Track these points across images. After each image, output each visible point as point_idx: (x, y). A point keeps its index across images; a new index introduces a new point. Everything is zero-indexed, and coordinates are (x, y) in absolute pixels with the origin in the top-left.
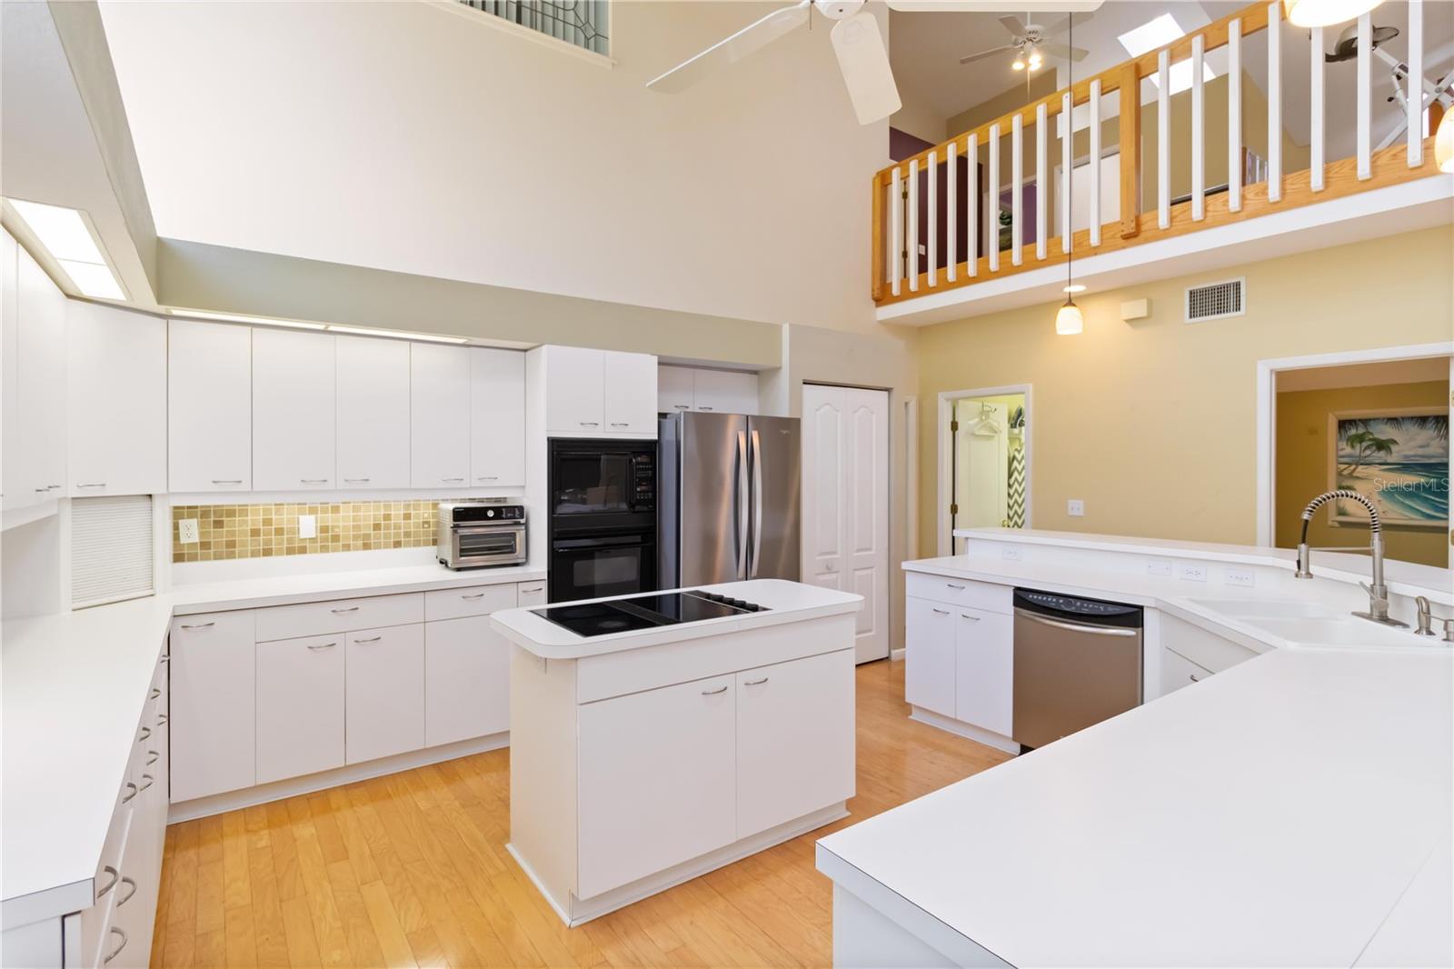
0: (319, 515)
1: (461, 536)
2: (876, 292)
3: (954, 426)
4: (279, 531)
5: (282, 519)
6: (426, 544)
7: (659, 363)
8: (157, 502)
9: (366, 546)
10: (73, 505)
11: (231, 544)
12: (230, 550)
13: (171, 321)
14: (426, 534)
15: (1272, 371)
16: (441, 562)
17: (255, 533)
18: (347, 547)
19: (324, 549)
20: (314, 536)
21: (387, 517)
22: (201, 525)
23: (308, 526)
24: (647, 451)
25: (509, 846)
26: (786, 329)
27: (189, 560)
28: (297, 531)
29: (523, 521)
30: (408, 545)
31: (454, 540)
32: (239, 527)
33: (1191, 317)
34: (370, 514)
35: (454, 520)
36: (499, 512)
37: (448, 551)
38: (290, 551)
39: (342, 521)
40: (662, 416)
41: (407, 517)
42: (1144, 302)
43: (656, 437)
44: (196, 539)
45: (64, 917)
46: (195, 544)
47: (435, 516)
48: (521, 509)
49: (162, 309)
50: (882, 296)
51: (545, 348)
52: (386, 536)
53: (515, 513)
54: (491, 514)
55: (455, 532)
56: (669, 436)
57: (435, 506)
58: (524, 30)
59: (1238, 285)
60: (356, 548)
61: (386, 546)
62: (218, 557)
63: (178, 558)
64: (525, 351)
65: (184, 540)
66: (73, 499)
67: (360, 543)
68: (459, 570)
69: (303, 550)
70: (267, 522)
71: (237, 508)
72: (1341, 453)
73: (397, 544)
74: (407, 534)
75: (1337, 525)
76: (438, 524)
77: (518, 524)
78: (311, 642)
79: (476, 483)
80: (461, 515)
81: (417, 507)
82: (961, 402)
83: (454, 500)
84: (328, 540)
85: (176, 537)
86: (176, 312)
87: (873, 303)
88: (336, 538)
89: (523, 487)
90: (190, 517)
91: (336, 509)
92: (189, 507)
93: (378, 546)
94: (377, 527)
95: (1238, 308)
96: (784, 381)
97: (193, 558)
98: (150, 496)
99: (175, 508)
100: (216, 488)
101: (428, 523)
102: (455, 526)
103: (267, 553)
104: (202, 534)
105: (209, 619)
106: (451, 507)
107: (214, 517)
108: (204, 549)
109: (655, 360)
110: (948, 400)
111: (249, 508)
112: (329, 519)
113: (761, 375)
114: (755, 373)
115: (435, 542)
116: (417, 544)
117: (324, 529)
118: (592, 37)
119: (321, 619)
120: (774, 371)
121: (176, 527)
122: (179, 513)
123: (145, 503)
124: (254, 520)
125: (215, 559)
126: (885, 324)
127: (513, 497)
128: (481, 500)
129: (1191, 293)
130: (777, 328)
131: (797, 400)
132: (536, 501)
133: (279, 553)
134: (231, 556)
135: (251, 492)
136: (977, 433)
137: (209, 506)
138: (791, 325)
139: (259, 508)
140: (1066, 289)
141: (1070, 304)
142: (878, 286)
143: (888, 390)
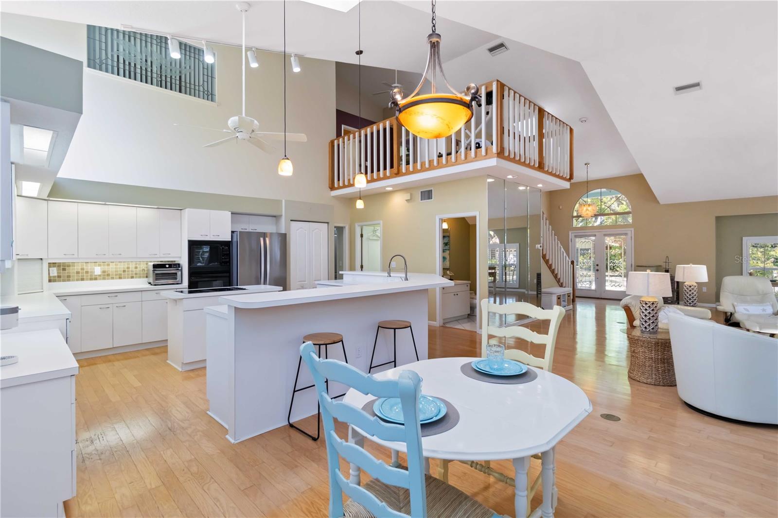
0: (102, 267)
1: (156, 274)
2: (330, 185)
3: (362, 236)
4: (87, 272)
5: (89, 268)
6: (143, 277)
7: (232, 213)
8: (44, 261)
9: (120, 278)
10: (18, 261)
11: (69, 277)
12: (68, 278)
13: (49, 202)
14: (143, 274)
15: (440, 219)
16: (149, 283)
17: (78, 273)
18: (113, 278)
19: (104, 279)
20: (100, 274)
21: (128, 268)
22: (58, 270)
23: (98, 271)
24: (227, 244)
25: (168, 361)
26: (284, 201)
27: (53, 282)
28: (93, 272)
29: (180, 269)
30: (136, 277)
31: (153, 276)
32: (72, 270)
33: (421, 200)
34: (122, 267)
35: (153, 268)
36: (170, 266)
37: (151, 280)
38: (91, 279)
39: (112, 268)
40: (233, 232)
41: (136, 268)
42: (409, 195)
43: (230, 240)
44: (56, 274)
46: (55, 276)
47: (146, 267)
48: (179, 264)
49: (47, 198)
50: (332, 188)
51: (187, 210)
52: (128, 274)
53: (178, 266)
54: (167, 266)
55: (154, 272)
56: (235, 240)
57: (147, 264)
58: (182, 95)
59: (432, 190)
60: (116, 279)
61: (128, 278)
62: (64, 281)
63: (50, 281)
64: (181, 210)
65: (51, 275)
66: (18, 259)
67: (118, 276)
68: (155, 285)
69: (96, 279)
70: (82, 269)
71: (71, 264)
73: (132, 277)
74: (136, 274)
76: (148, 270)
77: (178, 270)
78: (101, 306)
79: (162, 256)
80: (155, 266)
81: (139, 264)
82: (364, 227)
83: (154, 261)
84: (106, 275)
85: (49, 274)
86: (51, 199)
87: (330, 190)
88: (108, 275)
89: (181, 257)
90: (54, 267)
91: (108, 265)
92: (53, 263)
93: (125, 278)
94: (124, 271)
95: (432, 199)
96: (283, 219)
97: (55, 281)
98: (42, 259)
99: (49, 263)
100: (64, 256)
101: (144, 270)
102: (154, 270)
103: (82, 279)
104: (58, 273)
105: (65, 298)
106: (152, 264)
107: (62, 267)
108: (59, 278)
109: (230, 213)
110: (359, 226)
111: (76, 264)
112: (106, 268)
113: (277, 217)
114: (275, 216)
115: (147, 277)
116: (140, 277)
117: (104, 272)
118: (210, 95)
119: (105, 299)
120: (281, 216)
121: (49, 271)
122: (51, 265)
123: (40, 261)
124: (78, 268)
125: (63, 281)
126: (334, 197)
127: (178, 261)
128: (165, 261)
129: (421, 192)
130: (282, 201)
131: (288, 227)
132: (184, 262)
133: (87, 280)
134: (69, 280)
135: (78, 258)
136: (371, 238)
137: (60, 263)
138: (285, 200)
139: (80, 264)
140: (387, 189)
141: (360, 199)
142: (330, 183)
143: (328, 223)
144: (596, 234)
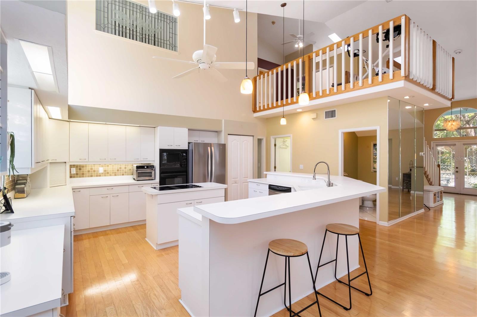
0: (104, 167)
1: (138, 173)
2: (253, 109)
3: (275, 145)
4: (94, 171)
5: (95, 168)
6: (130, 175)
7: (188, 130)
8: (67, 164)
9: (115, 175)
11: (83, 174)
12: (83, 175)
13: (70, 122)
14: (130, 172)
15: (342, 132)
16: (134, 179)
17: (89, 171)
18: (111, 175)
19: (105, 175)
20: (103, 172)
21: (120, 168)
22: (76, 170)
23: (101, 170)
24: (186, 151)
25: (146, 239)
26: (223, 121)
27: (73, 177)
28: (98, 171)
29: (154, 169)
30: (125, 175)
31: (136, 174)
32: (85, 170)
33: (326, 118)
34: (116, 167)
35: (137, 169)
36: (148, 167)
37: (135, 177)
38: (97, 176)
39: (110, 169)
40: (189, 143)
41: (125, 168)
42: (315, 114)
43: (187, 149)
44: (75, 173)
45: (71, 217)
46: (75, 174)
47: (132, 168)
48: (153, 166)
49: (69, 120)
50: (255, 111)
51: (159, 127)
52: (120, 173)
53: (152, 167)
54: (146, 167)
55: (137, 171)
56: (191, 148)
57: (132, 165)
58: (156, 47)
59: (335, 111)
60: (113, 175)
61: (120, 175)
62: (80, 177)
63: (71, 177)
64: (155, 127)
65: (72, 173)
66: (50, 163)
67: (114, 174)
68: (138, 181)
69: (100, 176)
70: (92, 169)
71: (84, 165)
72: (374, 153)
73: (123, 175)
74: (125, 172)
75: (373, 172)
76: (133, 170)
77: (153, 170)
78: (102, 196)
79: (143, 160)
80: (138, 167)
81: (128, 166)
82: (277, 139)
83: (137, 164)
84: (106, 173)
85: (70, 172)
86: (71, 120)
87: (253, 112)
88: (108, 173)
89: (154, 161)
90: (74, 167)
91: (108, 166)
92: (73, 165)
93: (118, 175)
94: (118, 170)
95: (335, 117)
96: (223, 134)
97: (74, 177)
98: (65, 162)
99: (70, 165)
100: (80, 161)
101: (131, 170)
102: (137, 170)
103: (92, 176)
104: (76, 172)
105: (79, 190)
106: (136, 165)
107: (79, 168)
109: (187, 129)
110: (273, 138)
111: (87, 165)
112: (106, 168)
113: (218, 132)
114: (217, 132)
115: (132, 174)
116: (128, 175)
117: (105, 171)
118: (173, 47)
119: (104, 190)
120: (221, 131)
121: (70, 170)
122: (71, 166)
123: (65, 164)
124: (88, 168)
125: (79, 177)
126: (256, 118)
127: (152, 163)
128: (144, 164)
129: (326, 112)
130: (222, 120)
131: (226, 139)
132: (157, 164)
133: (94, 176)
134: (83, 177)
135: (88, 162)
136: (282, 147)
137: (78, 165)
138: (224, 120)
139: (90, 165)
140: (297, 110)
141: (284, 117)
142: (254, 108)
143: (253, 136)
144: (457, 143)
